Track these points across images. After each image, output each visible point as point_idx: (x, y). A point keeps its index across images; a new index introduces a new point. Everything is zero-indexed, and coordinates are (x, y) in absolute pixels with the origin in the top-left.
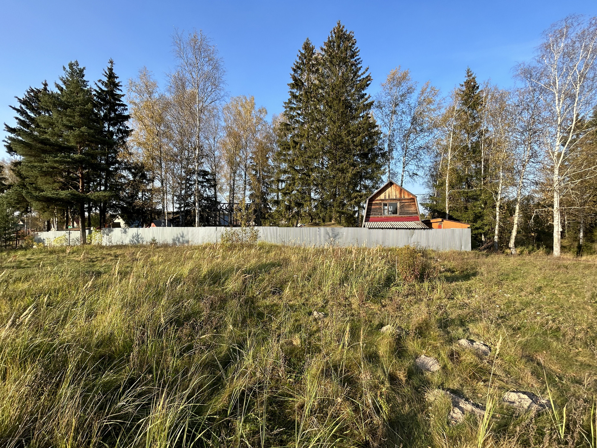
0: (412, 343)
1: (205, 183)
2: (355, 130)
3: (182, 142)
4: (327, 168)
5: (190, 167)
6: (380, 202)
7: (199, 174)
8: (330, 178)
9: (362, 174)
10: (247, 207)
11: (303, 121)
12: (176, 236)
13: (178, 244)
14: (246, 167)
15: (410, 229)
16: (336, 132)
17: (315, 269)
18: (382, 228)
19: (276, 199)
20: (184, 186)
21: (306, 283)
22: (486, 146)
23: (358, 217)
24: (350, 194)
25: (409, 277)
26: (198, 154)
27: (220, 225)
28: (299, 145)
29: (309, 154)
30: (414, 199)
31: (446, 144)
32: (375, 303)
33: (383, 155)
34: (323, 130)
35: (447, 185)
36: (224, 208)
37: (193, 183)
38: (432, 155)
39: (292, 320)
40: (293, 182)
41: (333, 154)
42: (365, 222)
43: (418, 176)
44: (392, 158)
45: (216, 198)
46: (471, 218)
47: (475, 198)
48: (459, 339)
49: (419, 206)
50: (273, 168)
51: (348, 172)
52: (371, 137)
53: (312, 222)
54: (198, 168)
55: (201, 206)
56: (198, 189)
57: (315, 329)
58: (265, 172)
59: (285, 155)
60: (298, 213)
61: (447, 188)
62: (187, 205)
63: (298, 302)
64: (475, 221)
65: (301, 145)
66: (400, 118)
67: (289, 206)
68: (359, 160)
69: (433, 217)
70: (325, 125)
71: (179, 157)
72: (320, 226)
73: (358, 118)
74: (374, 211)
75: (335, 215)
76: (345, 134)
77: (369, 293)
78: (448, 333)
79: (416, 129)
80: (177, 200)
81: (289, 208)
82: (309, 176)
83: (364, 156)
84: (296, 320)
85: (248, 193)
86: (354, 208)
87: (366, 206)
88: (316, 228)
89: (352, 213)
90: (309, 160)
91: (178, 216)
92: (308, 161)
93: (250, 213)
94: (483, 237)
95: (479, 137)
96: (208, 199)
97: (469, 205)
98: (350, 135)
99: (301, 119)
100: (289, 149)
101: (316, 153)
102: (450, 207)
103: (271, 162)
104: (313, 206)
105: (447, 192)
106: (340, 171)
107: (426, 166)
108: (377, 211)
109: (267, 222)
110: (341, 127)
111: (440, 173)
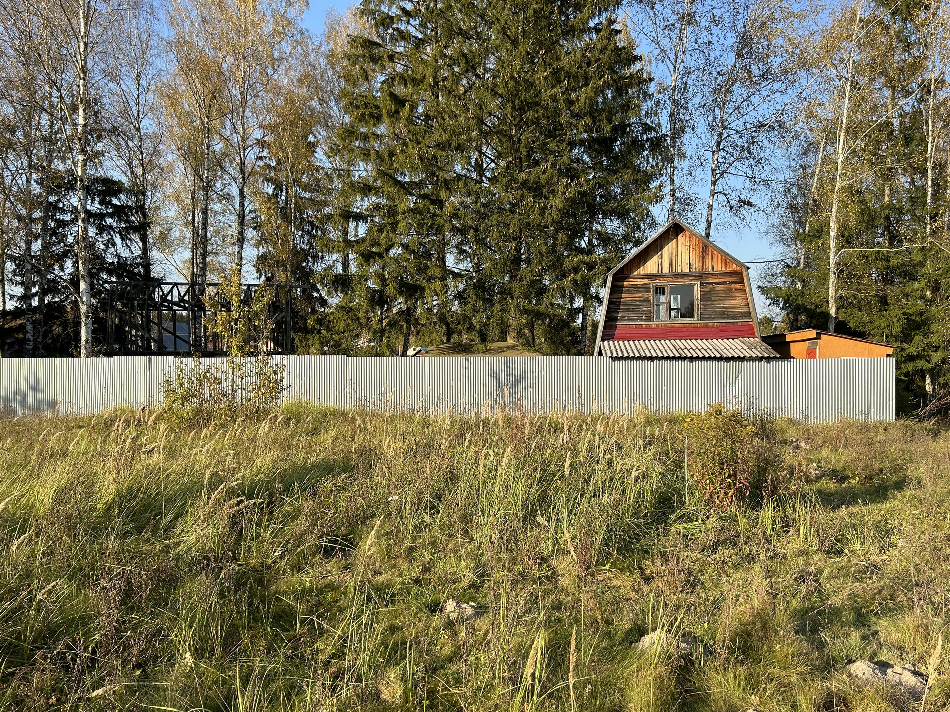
0: (720, 678)
1: (109, 221)
2: (575, 69)
3: (28, 85)
4: (493, 180)
5: (59, 166)
6: (646, 281)
7: (87, 190)
8: (501, 210)
9: (594, 200)
10: (248, 298)
11: (420, 36)
12: (11, 388)
13: (20, 412)
14: (242, 171)
15: (728, 359)
16: (518, 73)
17: (452, 476)
18: (651, 359)
19: (340, 270)
20: (37, 228)
21: (427, 518)
22: (940, 125)
23: (583, 327)
24: (560, 259)
25: (721, 495)
26: (85, 125)
27: (162, 352)
28: (407, 108)
29: (438, 136)
30: (738, 274)
31: (831, 116)
32: (623, 571)
33: (656, 145)
34: (480, 64)
35: (833, 234)
36: (176, 299)
37: (68, 217)
38: (794, 149)
39: (379, 629)
40: (391, 220)
41: (511, 137)
42: (603, 340)
43: (752, 210)
44: (682, 155)
45: (147, 265)
46: (897, 329)
47: (909, 274)
48: (850, 661)
49: (756, 294)
50: (330, 177)
51: (553, 192)
52: (620, 91)
53: (448, 340)
54: (84, 171)
55: (100, 292)
56: (85, 237)
57: (447, 650)
58: (305, 188)
59: (365, 138)
60: (407, 314)
61: (832, 244)
62: (51, 287)
63: (401, 575)
64: (906, 336)
65: (413, 107)
66: (704, 37)
67: (381, 293)
68: (585, 157)
69: (795, 326)
70: (487, 50)
71: (20, 134)
72: (473, 352)
73: (583, 31)
74: (628, 310)
75: (515, 320)
76: (546, 78)
77: (606, 543)
78: (821, 645)
79: (749, 71)
80: (14, 273)
81: (379, 299)
82: (440, 203)
83: (600, 146)
84: (393, 629)
85: (251, 252)
86: (572, 300)
87: (604, 293)
88: (459, 360)
89: (564, 314)
90: (440, 153)
91: (19, 322)
92: (435, 158)
93: (256, 314)
94: (928, 380)
95: (921, 100)
96: (121, 268)
97: (892, 292)
98: (559, 81)
99: (412, 28)
100: (378, 118)
101: (461, 134)
102: (841, 297)
103: (324, 158)
104: (452, 292)
105: (832, 255)
106: (530, 189)
107: (776, 180)
108: (635, 310)
109: (314, 341)
110: (533, 58)
111: (815, 201)
